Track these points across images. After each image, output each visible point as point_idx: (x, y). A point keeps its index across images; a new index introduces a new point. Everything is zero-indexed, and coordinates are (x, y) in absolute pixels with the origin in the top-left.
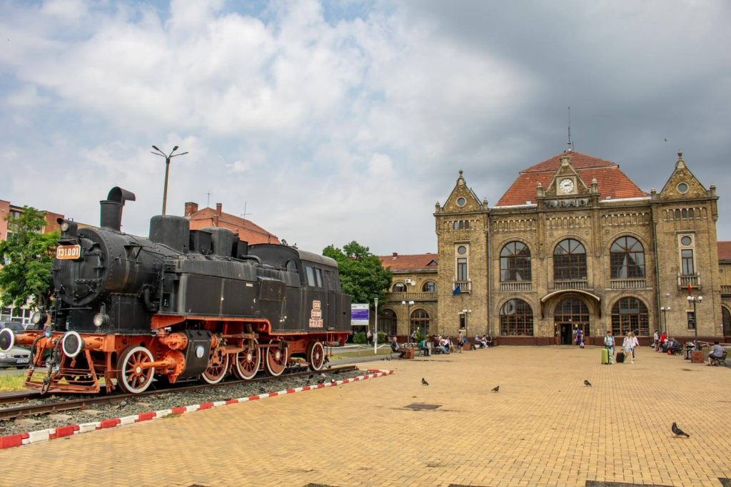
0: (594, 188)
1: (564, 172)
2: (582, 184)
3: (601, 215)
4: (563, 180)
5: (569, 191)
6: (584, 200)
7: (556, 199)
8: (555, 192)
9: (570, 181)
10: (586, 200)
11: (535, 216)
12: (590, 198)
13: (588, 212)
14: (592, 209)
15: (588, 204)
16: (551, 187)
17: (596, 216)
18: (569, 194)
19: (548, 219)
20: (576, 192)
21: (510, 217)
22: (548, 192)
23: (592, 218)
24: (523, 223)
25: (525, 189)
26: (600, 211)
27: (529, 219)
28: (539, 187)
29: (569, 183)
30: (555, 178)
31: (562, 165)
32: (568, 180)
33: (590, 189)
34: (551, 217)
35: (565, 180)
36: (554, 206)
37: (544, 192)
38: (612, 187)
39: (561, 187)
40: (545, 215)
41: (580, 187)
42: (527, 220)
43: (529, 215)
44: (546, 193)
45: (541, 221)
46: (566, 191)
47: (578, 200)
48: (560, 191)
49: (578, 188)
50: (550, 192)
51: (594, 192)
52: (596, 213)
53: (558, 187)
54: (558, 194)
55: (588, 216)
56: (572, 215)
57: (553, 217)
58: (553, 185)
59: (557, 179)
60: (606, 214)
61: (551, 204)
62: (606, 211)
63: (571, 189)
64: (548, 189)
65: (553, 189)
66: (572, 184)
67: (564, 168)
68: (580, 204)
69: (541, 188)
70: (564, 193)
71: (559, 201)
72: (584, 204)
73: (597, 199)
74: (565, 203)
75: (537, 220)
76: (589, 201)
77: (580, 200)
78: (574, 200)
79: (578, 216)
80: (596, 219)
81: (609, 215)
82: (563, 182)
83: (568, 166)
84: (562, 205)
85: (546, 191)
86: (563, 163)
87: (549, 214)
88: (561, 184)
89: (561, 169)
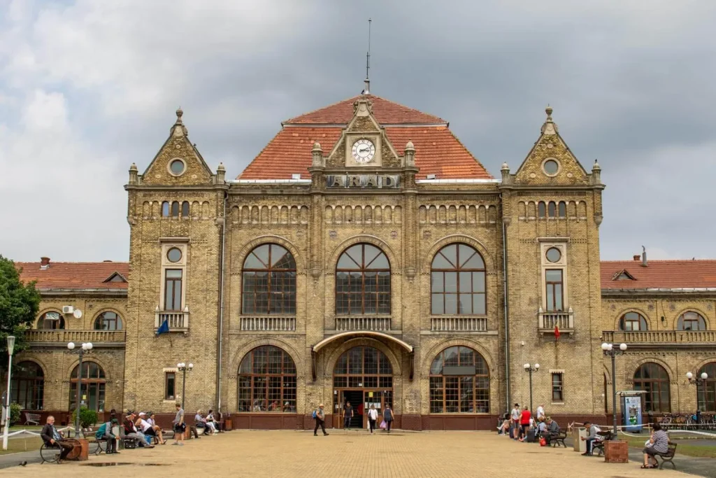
0: (409, 157)
1: (360, 128)
2: (388, 149)
3: (419, 204)
4: (357, 140)
5: (367, 160)
6: (392, 177)
7: (344, 173)
8: (344, 161)
9: (370, 144)
10: (394, 178)
11: (307, 200)
12: (402, 175)
13: (397, 198)
14: (404, 194)
15: (397, 185)
16: (337, 150)
17: (410, 207)
18: (367, 165)
19: (328, 207)
20: (378, 163)
21: (264, 199)
22: (331, 160)
23: (403, 210)
24: (285, 212)
25: (290, 153)
26: (418, 198)
27: (296, 205)
28: (315, 149)
29: (367, 147)
30: (344, 136)
31: (358, 115)
32: (366, 141)
33: (403, 159)
34: (334, 204)
35: (361, 141)
36: (341, 185)
37: (325, 159)
38: (438, 159)
39: (354, 153)
40: (324, 200)
41: (386, 154)
42: (292, 207)
43: (297, 198)
44: (327, 161)
45: (316, 210)
46: (361, 159)
47: (380, 177)
48: (352, 159)
49: (383, 156)
50: (334, 160)
51: (409, 165)
52: (410, 202)
53: (348, 152)
54: (348, 165)
55: (396, 204)
56: (370, 203)
57: (338, 204)
58: (340, 148)
59: (349, 138)
60: (428, 204)
61: (335, 181)
62: (427, 199)
63: (371, 157)
64: (332, 154)
65: (340, 155)
66: (373, 148)
67: (361, 120)
68: (385, 184)
69: (319, 151)
70: (359, 163)
71: (349, 176)
72: (391, 185)
73: (413, 177)
74: (359, 181)
75: (311, 207)
76: (400, 180)
77: (385, 176)
78: (374, 177)
79: (379, 204)
80: (410, 211)
81: (432, 206)
82: (356, 144)
83: (368, 117)
84: (354, 183)
85: (328, 157)
86: (359, 112)
87: (330, 198)
88: (354, 148)
89: (356, 122)
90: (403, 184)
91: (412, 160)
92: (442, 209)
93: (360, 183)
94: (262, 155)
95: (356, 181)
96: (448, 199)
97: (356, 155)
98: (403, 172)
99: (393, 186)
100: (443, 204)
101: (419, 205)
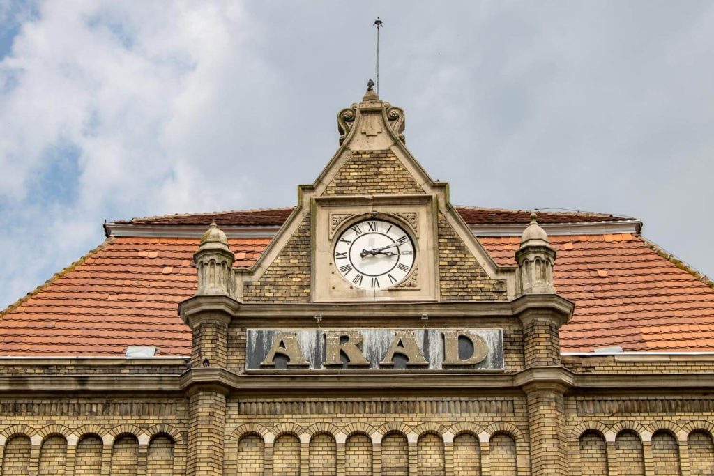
0: (535, 270)
1: (361, 182)
2: (461, 249)
3: (577, 425)
4: (353, 223)
5: (385, 283)
6: (474, 332)
7: (309, 322)
8: (307, 285)
9: (396, 234)
10: (487, 338)
12: (511, 329)
13: (497, 403)
14: (520, 391)
15: (497, 361)
16: (284, 253)
17: (548, 432)
18: (388, 299)
19: (251, 437)
20: (427, 291)
21: (16, 411)
22: (264, 284)
23: (521, 444)
24: (90, 457)
25: (124, 297)
26: (573, 404)
27: (133, 430)
28: (208, 246)
29: (389, 243)
30: (306, 210)
31: (355, 147)
32: (382, 227)
33: (511, 281)
34: (269, 426)
35: (365, 227)
36: (295, 359)
37: (240, 281)
38: (622, 309)
39: (341, 263)
40: (234, 413)
41: (452, 264)
42: (120, 439)
43: (135, 405)
44: (247, 285)
45: (204, 443)
46: (367, 281)
47: (435, 334)
48: (334, 280)
49: (442, 268)
50: (274, 284)
51: (537, 290)
52: (547, 413)
53: (321, 257)
54: (321, 295)
55: (496, 428)
56: (400, 421)
57: (284, 427)
58: (294, 246)
59: (323, 216)
60: (610, 426)
61: (276, 348)
62: (606, 407)
63: (400, 275)
64: (267, 264)
65: (294, 265)
66: (407, 246)
67: (367, 161)
68: (454, 358)
69: (220, 252)
70: (361, 293)
71: (325, 330)
72: (476, 358)
73: (554, 331)
74: (359, 345)
75: (185, 436)
76: (508, 344)
77: (452, 332)
78: (416, 335)
79: (435, 427)
80: (549, 446)
81: (625, 432)
82: (350, 235)
83: (387, 152)
84: (342, 353)
85: (250, 273)
86: (359, 136)
87: (259, 405)
88: (342, 247)
89: (346, 167)
90: (515, 357)
91: (544, 277)
92: (661, 441)
93: (365, 354)
94: (31, 302)
95: (349, 348)
96: (681, 407)
97: (347, 269)
98: (516, 318)
99: (483, 362)
100: (666, 425)
101: (579, 431)
